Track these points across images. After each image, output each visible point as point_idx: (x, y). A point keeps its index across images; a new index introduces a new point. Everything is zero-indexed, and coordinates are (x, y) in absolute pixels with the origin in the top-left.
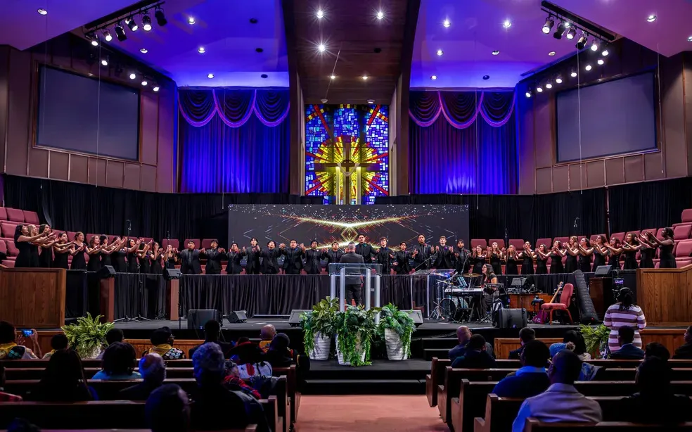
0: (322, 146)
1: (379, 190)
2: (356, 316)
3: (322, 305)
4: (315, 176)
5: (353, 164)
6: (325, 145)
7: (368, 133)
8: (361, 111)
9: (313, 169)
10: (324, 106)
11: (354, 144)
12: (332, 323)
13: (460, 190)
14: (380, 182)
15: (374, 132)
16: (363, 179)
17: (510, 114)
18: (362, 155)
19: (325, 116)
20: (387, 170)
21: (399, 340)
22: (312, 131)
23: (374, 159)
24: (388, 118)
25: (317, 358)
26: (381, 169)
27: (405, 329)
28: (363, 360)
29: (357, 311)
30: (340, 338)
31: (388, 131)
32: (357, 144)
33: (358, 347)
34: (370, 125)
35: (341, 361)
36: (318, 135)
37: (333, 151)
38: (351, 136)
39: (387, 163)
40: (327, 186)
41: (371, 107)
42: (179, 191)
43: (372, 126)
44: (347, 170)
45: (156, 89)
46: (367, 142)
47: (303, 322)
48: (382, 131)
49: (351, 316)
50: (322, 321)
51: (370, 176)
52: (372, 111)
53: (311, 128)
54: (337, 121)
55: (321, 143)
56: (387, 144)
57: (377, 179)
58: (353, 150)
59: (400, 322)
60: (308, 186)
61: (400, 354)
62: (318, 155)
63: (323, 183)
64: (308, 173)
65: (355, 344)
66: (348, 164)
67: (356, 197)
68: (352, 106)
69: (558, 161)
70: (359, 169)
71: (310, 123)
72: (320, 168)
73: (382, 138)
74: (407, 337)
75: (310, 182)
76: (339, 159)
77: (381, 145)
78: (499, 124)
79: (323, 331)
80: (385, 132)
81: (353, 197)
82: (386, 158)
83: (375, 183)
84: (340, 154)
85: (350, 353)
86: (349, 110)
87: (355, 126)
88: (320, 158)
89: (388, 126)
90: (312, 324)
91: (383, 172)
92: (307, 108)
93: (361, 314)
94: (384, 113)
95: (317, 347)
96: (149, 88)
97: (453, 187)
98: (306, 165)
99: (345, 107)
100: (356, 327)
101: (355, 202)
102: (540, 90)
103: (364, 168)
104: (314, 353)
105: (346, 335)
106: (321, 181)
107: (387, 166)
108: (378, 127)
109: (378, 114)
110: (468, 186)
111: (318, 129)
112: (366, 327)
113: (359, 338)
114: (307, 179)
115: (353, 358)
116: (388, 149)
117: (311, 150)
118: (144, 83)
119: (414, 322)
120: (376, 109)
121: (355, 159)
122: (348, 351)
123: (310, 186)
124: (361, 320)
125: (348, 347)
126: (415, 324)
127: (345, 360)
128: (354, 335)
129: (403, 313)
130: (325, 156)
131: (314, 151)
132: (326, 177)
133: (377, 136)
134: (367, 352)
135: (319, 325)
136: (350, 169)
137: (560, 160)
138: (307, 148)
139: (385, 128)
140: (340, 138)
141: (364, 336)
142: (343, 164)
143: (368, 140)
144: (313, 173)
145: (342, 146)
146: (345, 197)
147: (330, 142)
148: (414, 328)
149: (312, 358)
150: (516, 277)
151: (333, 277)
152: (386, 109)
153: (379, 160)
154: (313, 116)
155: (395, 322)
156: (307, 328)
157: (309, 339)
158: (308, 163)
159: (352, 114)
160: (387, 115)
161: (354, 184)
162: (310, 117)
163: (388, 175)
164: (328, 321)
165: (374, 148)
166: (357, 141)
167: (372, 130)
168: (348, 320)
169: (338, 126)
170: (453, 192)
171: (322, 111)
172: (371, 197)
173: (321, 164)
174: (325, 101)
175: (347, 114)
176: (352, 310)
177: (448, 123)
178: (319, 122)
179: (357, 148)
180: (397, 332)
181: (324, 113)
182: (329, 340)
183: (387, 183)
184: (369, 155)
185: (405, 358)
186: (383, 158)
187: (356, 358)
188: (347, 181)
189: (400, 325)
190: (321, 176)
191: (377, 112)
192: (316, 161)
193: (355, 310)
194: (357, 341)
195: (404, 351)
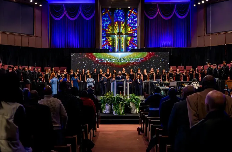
0: (109, 26)
1: (133, 45)
2: (119, 98)
3: (107, 94)
4: (106, 39)
5: (122, 34)
6: (110, 26)
7: (128, 20)
8: (126, 11)
9: (105, 36)
10: (110, 9)
11: (123, 25)
12: (111, 101)
13: (166, 46)
14: (134, 41)
15: (131, 19)
16: (126, 40)
17: (187, 13)
18: (126, 30)
19: (110, 13)
20: (137, 36)
21: (135, 106)
22: (105, 19)
23: (131, 31)
24: (137, 13)
25: (106, 113)
26: (134, 36)
27: (137, 102)
28: (122, 114)
29: (120, 96)
30: (114, 105)
31: (137, 19)
32: (124, 25)
33: (120, 108)
34: (129, 17)
35: (114, 114)
36: (107, 21)
37: (114, 28)
38: (121, 21)
39: (137, 33)
40: (111, 43)
41: (130, 9)
42: (50, 47)
43: (130, 17)
44: (120, 36)
45: (41, 5)
46: (128, 24)
47: (101, 100)
48: (134, 19)
49: (117, 98)
50: (108, 100)
51: (130, 39)
52: (130, 11)
53: (104, 18)
54: (115, 15)
55: (108, 25)
56: (136, 24)
57: (132, 40)
58: (122, 28)
59: (135, 100)
60: (103, 43)
61: (136, 111)
62: (107, 30)
63: (110, 41)
64: (103, 37)
65: (119, 107)
66: (120, 34)
67: (124, 48)
68: (121, 9)
69: (206, 33)
70: (125, 36)
71: (104, 16)
72: (108, 35)
73: (134, 22)
74: (138, 105)
75: (104, 41)
76: (116, 31)
77: (134, 25)
78: (183, 17)
79: (108, 103)
80: (136, 20)
81: (122, 48)
82: (136, 31)
83: (132, 42)
84: (117, 29)
85: (117, 111)
86: (120, 10)
87: (123, 17)
88: (108, 31)
89: (137, 17)
90: (104, 101)
91: (135, 37)
92: (102, 10)
93: (121, 97)
94: (135, 11)
95: (106, 109)
96: (38, 5)
97: (163, 44)
98: (102, 34)
99: (119, 9)
100: (119, 102)
101: (123, 50)
102: (199, 3)
103: (127, 35)
104: (105, 111)
105: (116, 105)
106: (109, 41)
107: (136, 34)
108: (133, 17)
109: (133, 12)
110: (169, 44)
111: (107, 19)
112: (123, 101)
113: (120, 105)
114: (103, 40)
115: (118, 112)
116: (137, 27)
117: (104, 28)
118: (36, 3)
119: (141, 100)
120: (132, 10)
121: (123, 31)
122: (116, 110)
123: (104, 43)
124: (121, 99)
125: (116, 109)
126: (141, 101)
127: (116, 113)
128: (118, 104)
129: (137, 97)
130: (110, 30)
131: (106, 28)
132: (111, 39)
133: (132, 21)
134: (123, 110)
135: (106, 101)
136: (121, 36)
137: (207, 33)
138: (103, 26)
139: (136, 18)
140: (116, 23)
141: (122, 105)
142: (118, 34)
143: (129, 23)
144: (105, 37)
145: (117, 26)
146: (119, 48)
147: (112, 24)
148: (141, 102)
149: (104, 113)
150: (185, 82)
151: (112, 84)
152: (136, 10)
153: (133, 31)
154: (105, 13)
155: (133, 100)
156: (102, 102)
157: (103, 106)
158: (103, 33)
159: (122, 12)
160: (137, 12)
161: (123, 42)
162: (104, 14)
163: (137, 38)
164: (110, 100)
165: (131, 26)
166: (124, 24)
167: (130, 19)
168: (116, 99)
169: (116, 17)
170: (163, 47)
171: (109, 11)
172: (130, 48)
173: (109, 34)
174: (110, 7)
175: (119, 12)
176: (118, 96)
177: (161, 17)
178: (108, 16)
179: (124, 27)
180: (134, 103)
181: (110, 12)
182: (110, 106)
183: (137, 41)
184: (129, 29)
185: (138, 113)
186: (135, 31)
187: (119, 112)
188: (120, 41)
189: (135, 101)
190: (108, 39)
191: (133, 11)
192: (106, 32)
193: (119, 96)
194: (120, 106)
195: (137, 110)
